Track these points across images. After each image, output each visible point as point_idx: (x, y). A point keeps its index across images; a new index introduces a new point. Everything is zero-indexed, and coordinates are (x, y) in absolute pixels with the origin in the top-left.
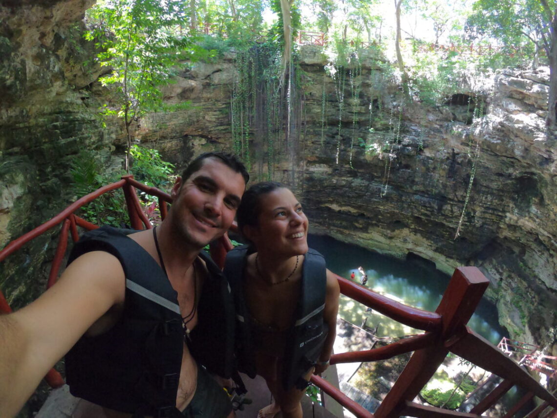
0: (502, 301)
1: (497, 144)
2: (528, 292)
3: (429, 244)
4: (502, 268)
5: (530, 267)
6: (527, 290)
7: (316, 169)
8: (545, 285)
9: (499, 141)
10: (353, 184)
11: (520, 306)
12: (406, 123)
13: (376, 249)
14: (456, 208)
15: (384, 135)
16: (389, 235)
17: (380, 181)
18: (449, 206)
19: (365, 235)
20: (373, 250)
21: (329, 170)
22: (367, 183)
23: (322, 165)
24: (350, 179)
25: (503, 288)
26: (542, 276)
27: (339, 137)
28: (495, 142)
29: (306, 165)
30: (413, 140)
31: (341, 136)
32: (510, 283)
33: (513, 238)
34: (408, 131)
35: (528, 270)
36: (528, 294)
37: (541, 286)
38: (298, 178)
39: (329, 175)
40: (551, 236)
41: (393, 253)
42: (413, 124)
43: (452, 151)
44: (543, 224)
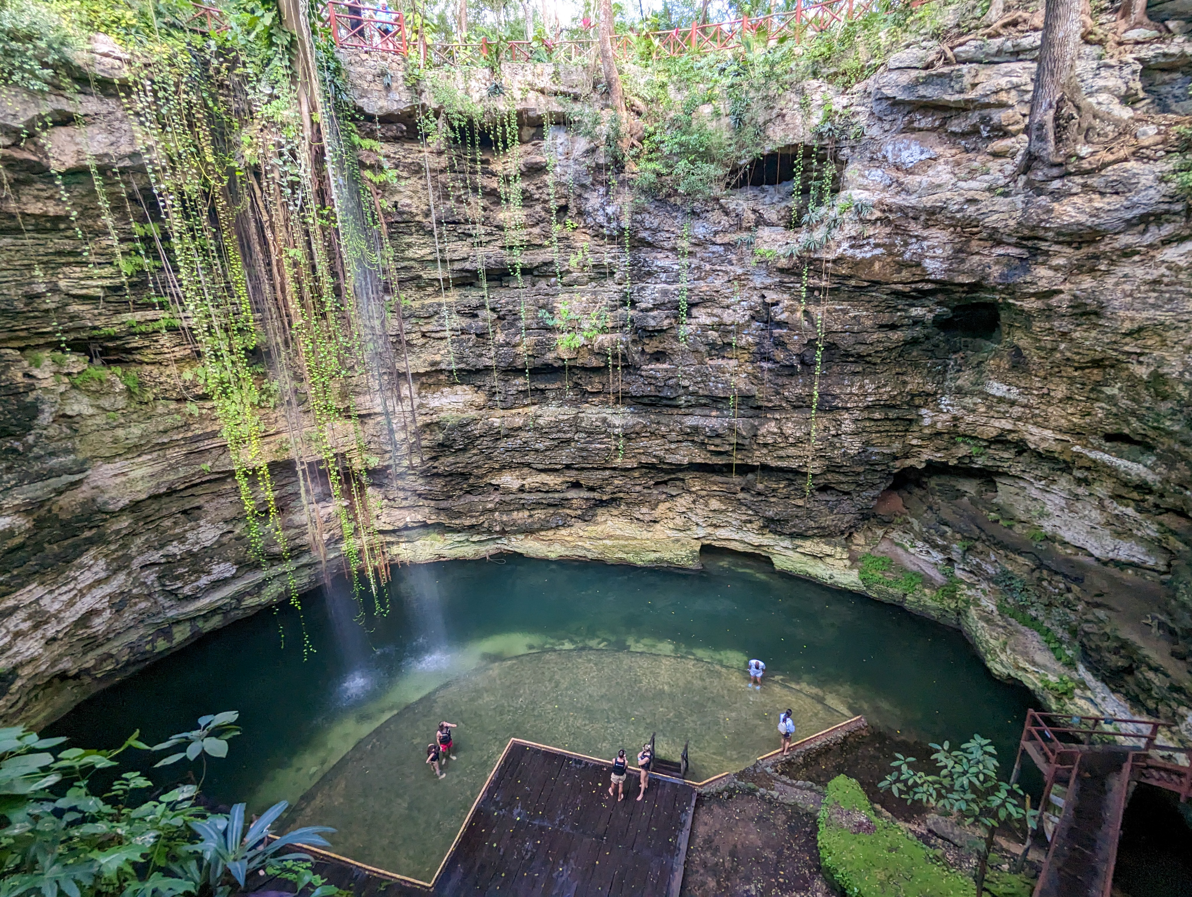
0: (973, 612)
1: (875, 258)
2: (1040, 579)
3: (744, 518)
4: (943, 535)
5: (1023, 518)
6: (1036, 574)
7: (444, 401)
8: (1091, 555)
9: (878, 251)
10: (541, 421)
11: (1035, 619)
12: (642, 255)
13: (624, 556)
14: (790, 424)
15: (594, 293)
16: (647, 518)
17: (602, 402)
18: (773, 424)
19: (591, 529)
20: (620, 559)
21: (480, 398)
22: (573, 411)
23: (458, 388)
24: (532, 410)
25: (962, 582)
26: (1068, 535)
27: (487, 314)
28: (869, 255)
29: (419, 394)
30: (665, 293)
31: (493, 310)
32: (978, 565)
33: (953, 462)
34: (650, 274)
35: (1018, 529)
36: (1045, 583)
37: (1075, 558)
38: (404, 427)
39: (480, 408)
40: (1067, 437)
41: (667, 556)
42: (660, 256)
43: (760, 301)
44: (1034, 416)
